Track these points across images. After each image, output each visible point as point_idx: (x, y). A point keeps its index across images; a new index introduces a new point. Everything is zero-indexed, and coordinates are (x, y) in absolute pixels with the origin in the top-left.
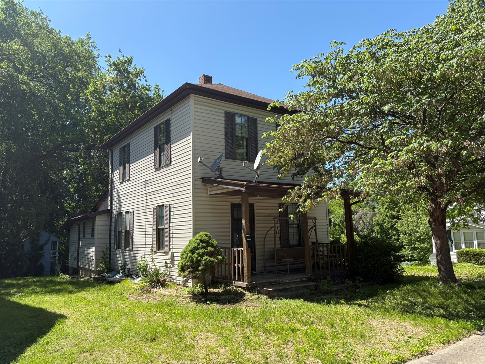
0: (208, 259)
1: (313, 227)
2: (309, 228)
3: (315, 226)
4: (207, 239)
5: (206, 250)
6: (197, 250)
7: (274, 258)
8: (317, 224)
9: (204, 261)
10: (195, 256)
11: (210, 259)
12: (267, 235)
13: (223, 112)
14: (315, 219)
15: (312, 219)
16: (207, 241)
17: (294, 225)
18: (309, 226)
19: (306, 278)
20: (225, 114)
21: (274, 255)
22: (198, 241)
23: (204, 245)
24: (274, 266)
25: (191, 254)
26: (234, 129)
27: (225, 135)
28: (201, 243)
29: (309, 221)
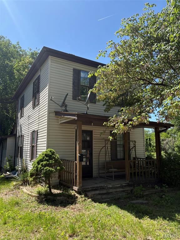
0: (48, 169)
1: (134, 147)
2: (131, 147)
3: (135, 146)
4: (50, 154)
5: (48, 162)
6: (41, 162)
7: (105, 168)
8: (136, 145)
9: (45, 170)
10: (40, 166)
11: (49, 169)
12: (101, 152)
13: (72, 68)
14: (135, 142)
15: (133, 141)
16: (50, 155)
17: (121, 146)
18: (131, 146)
19: (125, 184)
20: (73, 70)
21: (105, 165)
22: (44, 155)
23: (47, 158)
24: (104, 173)
25: (37, 165)
26: (79, 80)
27: (73, 84)
28: (45, 157)
29: (131, 143)
